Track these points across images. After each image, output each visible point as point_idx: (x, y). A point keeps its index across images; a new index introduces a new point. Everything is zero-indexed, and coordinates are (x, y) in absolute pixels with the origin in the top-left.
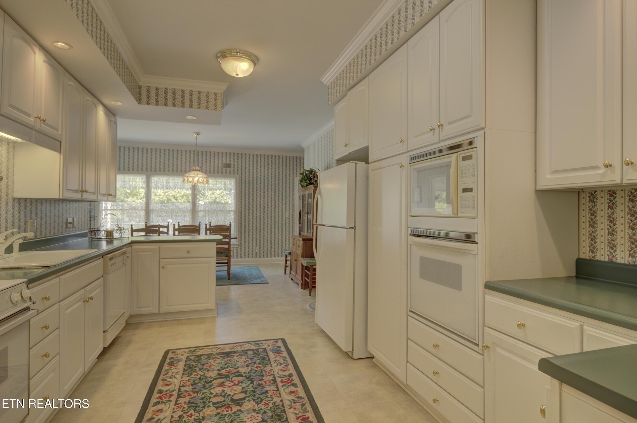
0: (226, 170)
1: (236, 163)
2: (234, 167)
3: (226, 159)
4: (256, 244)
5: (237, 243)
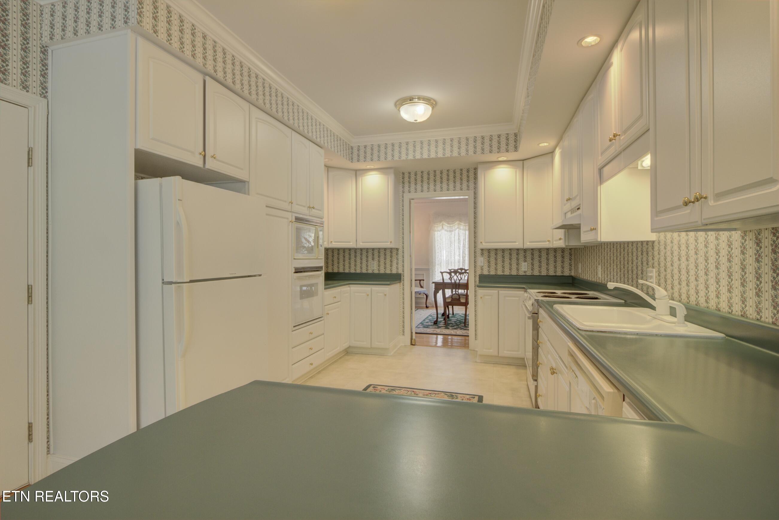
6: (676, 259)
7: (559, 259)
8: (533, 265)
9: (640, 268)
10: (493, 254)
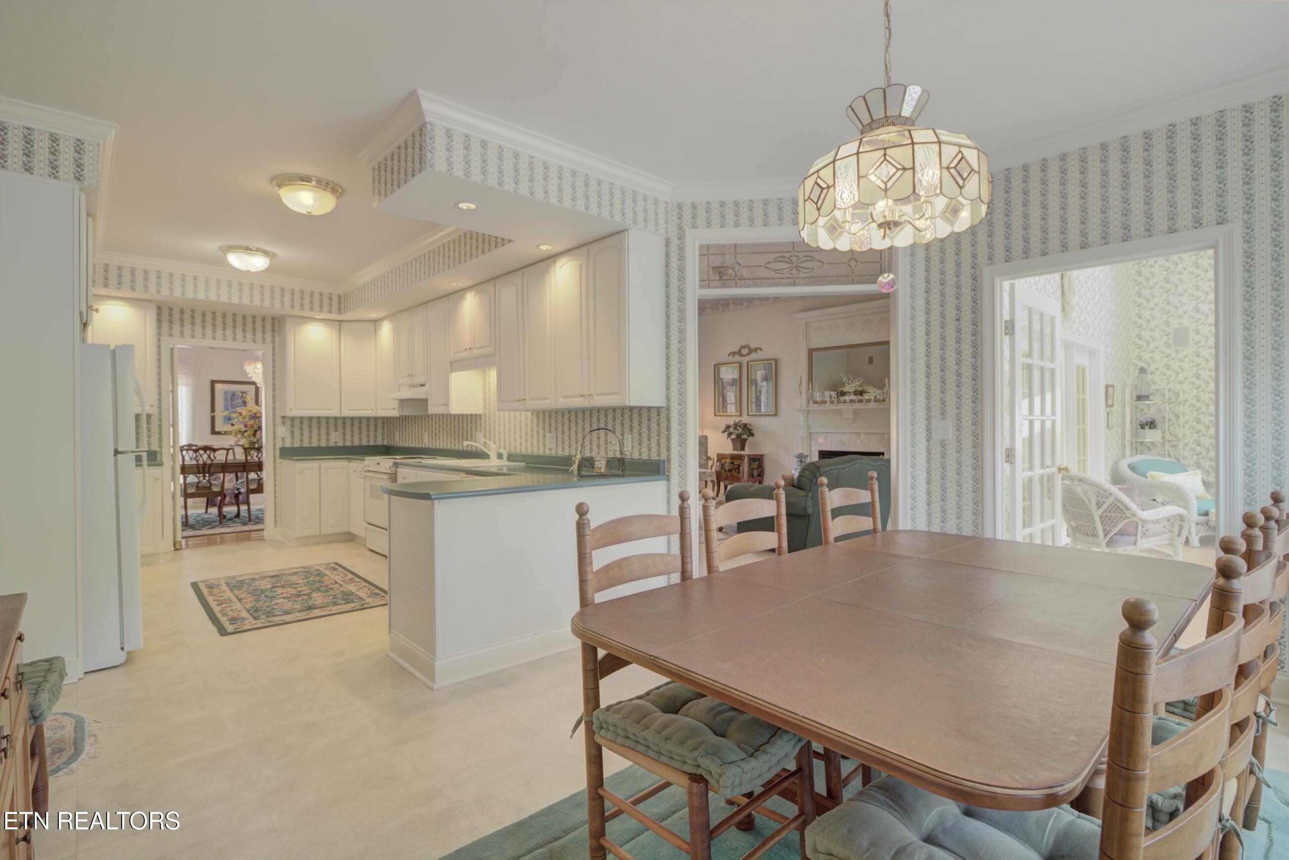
6: (497, 426)
7: (372, 428)
8: (344, 434)
9: (469, 433)
10: (297, 424)
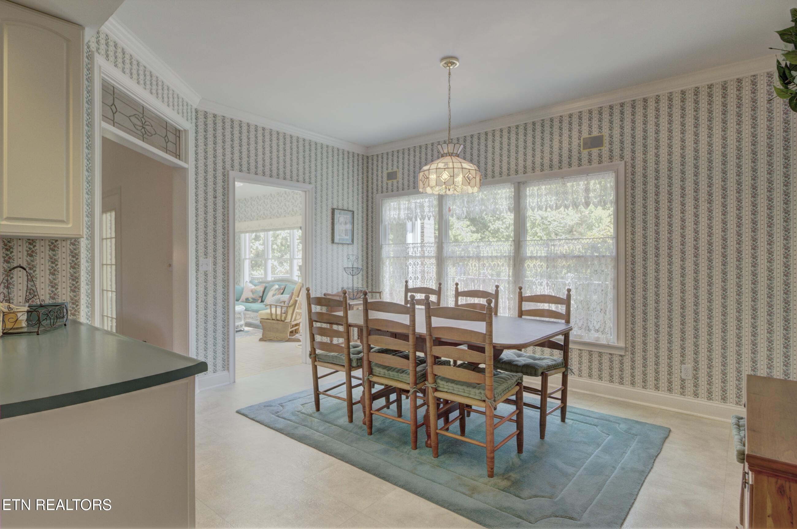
0: (590, 154)
1: (616, 131)
2: (611, 143)
3: (590, 126)
4: (683, 355)
5: (622, 344)
